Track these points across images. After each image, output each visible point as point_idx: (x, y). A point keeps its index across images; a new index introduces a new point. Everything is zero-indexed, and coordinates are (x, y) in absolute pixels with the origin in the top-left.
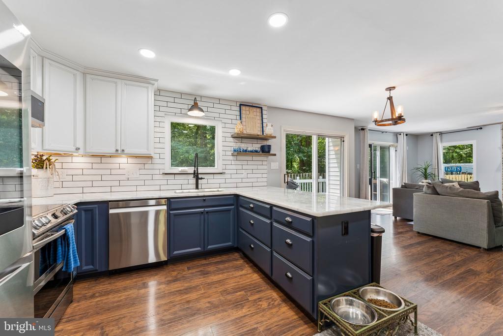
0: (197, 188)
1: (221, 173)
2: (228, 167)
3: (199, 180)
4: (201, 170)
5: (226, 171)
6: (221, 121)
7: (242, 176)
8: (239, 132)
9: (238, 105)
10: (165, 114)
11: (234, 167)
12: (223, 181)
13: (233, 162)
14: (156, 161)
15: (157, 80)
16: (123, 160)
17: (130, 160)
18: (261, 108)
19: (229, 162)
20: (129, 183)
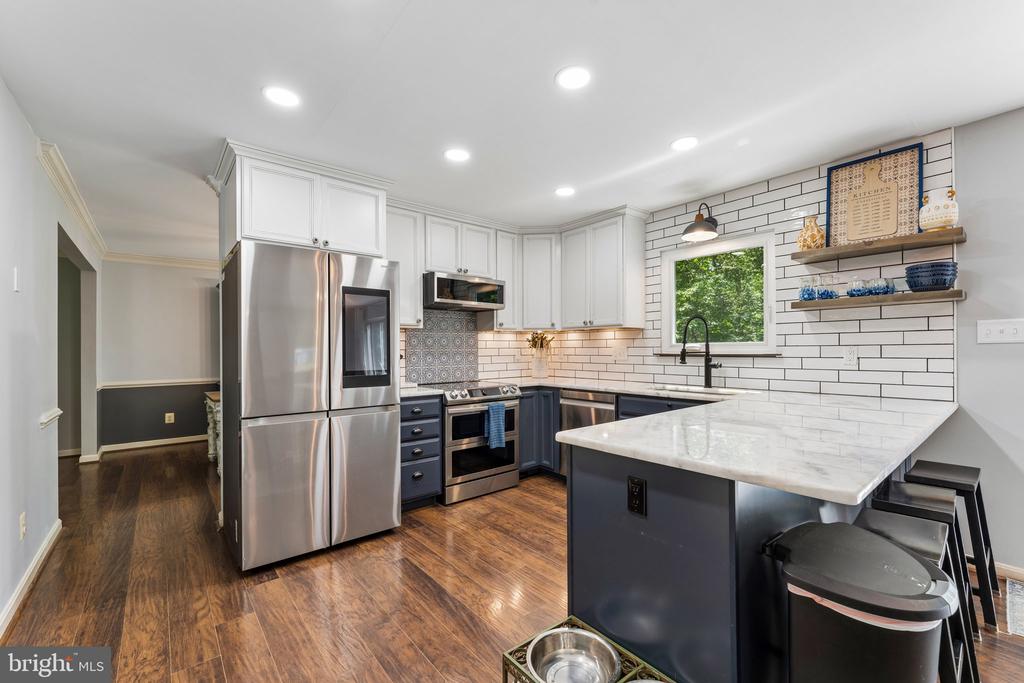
0: (708, 384)
1: (773, 356)
2: (791, 340)
3: (713, 370)
4: (716, 348)
5: (785, 352)
6: (773, 230)
7: (840, 363)
8: (805, 249)
9: (824, 173)
10: (661, 252)
11: (811, 340)
12: (779, 374)
13: (808, 328)
14: (650, 333)
15: (625, 207)
16: (609, 334)
17: (619, 334)
18: (920, 146)
19: (797, 328)
20: (617, 368)
